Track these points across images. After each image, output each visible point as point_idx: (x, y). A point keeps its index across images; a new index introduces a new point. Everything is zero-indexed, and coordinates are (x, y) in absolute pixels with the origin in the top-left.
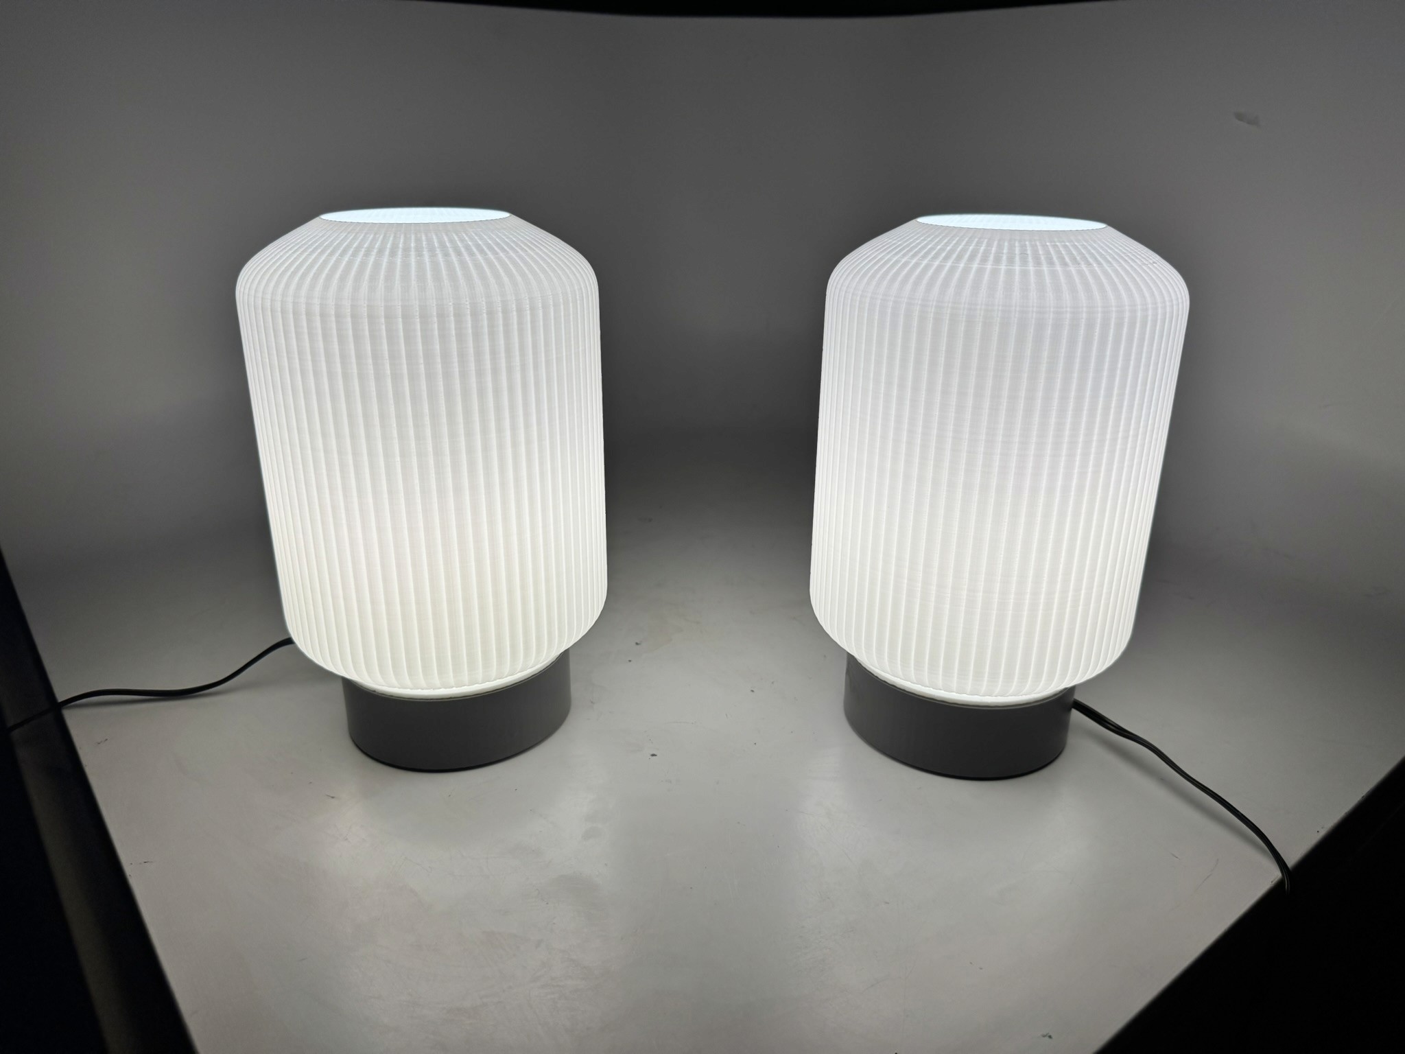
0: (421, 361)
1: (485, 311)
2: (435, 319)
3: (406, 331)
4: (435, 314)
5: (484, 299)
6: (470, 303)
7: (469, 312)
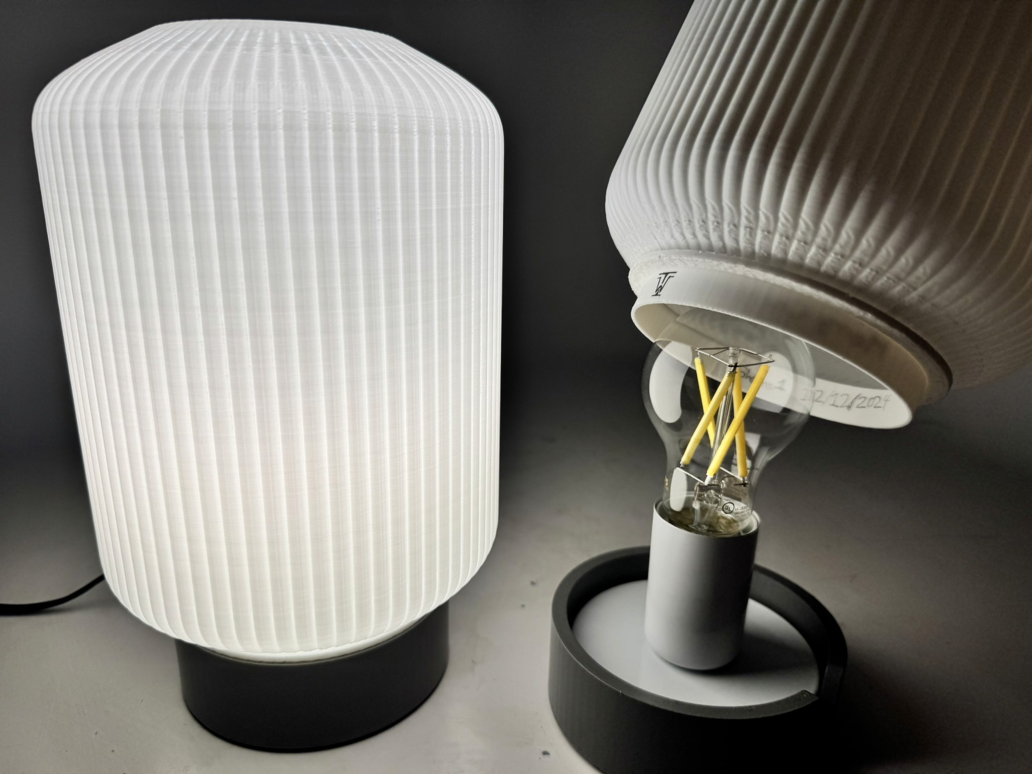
0: (235, 194)
1: (331, 126)
2: (256, 133)
3: (214, 147)
4: (256, 124)
5: (330, 108)
6: (309, 112)
7: (306, 125)
